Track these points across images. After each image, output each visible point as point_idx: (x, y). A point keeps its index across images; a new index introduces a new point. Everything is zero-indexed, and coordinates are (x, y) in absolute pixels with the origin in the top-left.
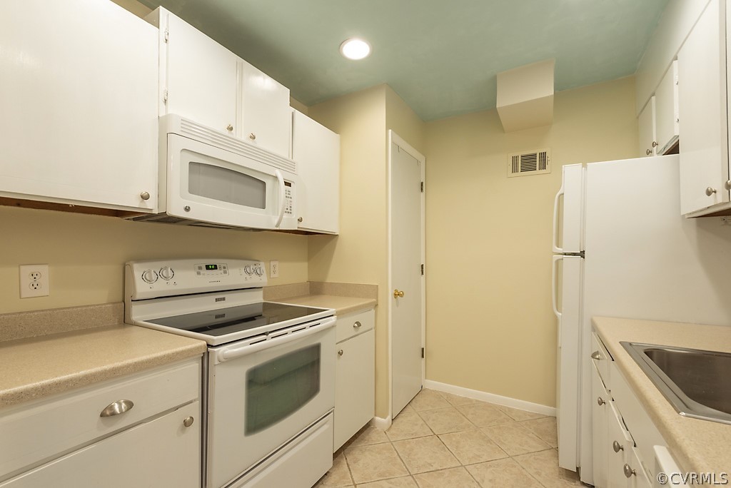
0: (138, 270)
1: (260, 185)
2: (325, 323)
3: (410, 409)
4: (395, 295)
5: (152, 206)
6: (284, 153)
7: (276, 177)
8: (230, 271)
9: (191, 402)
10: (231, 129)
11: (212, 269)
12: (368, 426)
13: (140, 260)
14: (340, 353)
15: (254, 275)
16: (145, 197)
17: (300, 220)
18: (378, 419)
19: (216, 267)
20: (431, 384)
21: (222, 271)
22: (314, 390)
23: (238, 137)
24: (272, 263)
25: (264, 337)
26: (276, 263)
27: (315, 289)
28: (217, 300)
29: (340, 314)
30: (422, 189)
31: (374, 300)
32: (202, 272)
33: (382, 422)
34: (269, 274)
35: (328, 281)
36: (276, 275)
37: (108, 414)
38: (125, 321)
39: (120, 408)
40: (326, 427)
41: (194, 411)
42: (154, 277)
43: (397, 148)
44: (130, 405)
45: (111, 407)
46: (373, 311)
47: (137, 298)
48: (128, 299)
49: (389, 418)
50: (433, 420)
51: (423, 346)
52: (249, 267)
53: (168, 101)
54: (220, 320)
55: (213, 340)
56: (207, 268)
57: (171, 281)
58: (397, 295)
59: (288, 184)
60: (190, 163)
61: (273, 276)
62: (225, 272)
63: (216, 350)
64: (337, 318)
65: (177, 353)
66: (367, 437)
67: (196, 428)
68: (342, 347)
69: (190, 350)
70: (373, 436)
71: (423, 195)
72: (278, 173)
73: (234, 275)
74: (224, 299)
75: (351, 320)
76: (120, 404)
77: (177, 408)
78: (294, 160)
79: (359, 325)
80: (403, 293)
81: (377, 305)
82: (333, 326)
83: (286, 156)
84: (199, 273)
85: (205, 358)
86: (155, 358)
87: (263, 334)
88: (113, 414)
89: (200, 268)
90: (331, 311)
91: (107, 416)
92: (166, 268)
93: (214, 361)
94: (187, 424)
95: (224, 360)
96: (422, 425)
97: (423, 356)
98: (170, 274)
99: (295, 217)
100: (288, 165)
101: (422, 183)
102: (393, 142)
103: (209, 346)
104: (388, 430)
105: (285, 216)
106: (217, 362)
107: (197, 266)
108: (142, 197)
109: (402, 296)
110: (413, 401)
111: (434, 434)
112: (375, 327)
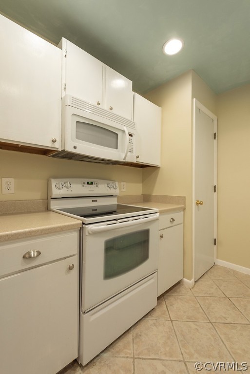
0: (54, 183)
1: (115, 136)
2: (152, 217)
3: (206, 276)
4: (197, 203)
5: (58, 146)
6: (129, 117)
7: (124, 131)
8: (100, 186)
9: (73, 255)
10: (99, 104)
11: (90, 184)
12: (179, 283)
13: (55, 177)
14: (162, 237)
15: (112, 189)
16: (54, 141)
17: (137, 157)
18: (185, 280)
19: (92, 184)
20: (220, 262)
21: (95, 186)
22: (145, 257)
23: (103, 108)
24: (122, 183)
25: (115, 222)
26: (125, 183)
27: (147, 198)
28: (93, 201)
29: (161, 212)
30: (215, 138)
31: (183, 206)
32: (85, 185)
33: (189, 282)
34: (120, 189)
35: (154, 194)
36: (125, 190)
37: (27, 257)
38: (48, 209)
39: (34, 254)
40: (152, 281)
41: (75, 261)
42: (61, 186)
43: (199, 111)
44: (39, 253)
45: (29, 253)
46: (182, 213)
47: (53, 197)
48: (49, 198)
49: (193, 280)
50: (224, 287)
51: (215, 237)
52: (110, 184)
53: (66, 89)
54: (94, 212)
55: (86, 220)
56: (88, 183)
57: (70, 189)
58: (198, 203)
59: (131, 135)
60: (77, 122)
61: (122, 190)
62: (97, 186)
63: (87, 226)
64: (160, 215)
65: (65, 226)
66: (178, 290)
67: (76, 271)
68: (162, 232)
69: (73, 225)
70: (182, 290)
71: (215, 141)
72: (125, 128)
73: (101, 188)
74: (96, 201)
75: (169, 217)
76: (34, 252)
77: (65, 258)
78: (135, 121)
79: (173, 220)
80: (203, 202)
81: (184, 209)
82: (157, 219)
83: (130, 119)
84: (83, 186)
85: (81, 230)
86: (53, 228)
87: (115, 220)
88: (30, 257)
89: (84, 183)
90: (156, 210)
91: (27, 258)
92: (67, 182)
93: (86, 233)
94: (70, 268)
95: (91, 233)
96: (216, 288)
97: (215, 244)
98: (69, 185)
99: (135, 154)
100: (131, 124)
101: (215, 134)
102: (196, 107)
103: (83, 224)
104: (193, 288)
105: (129, 154)
106: (87, 234)
107: (82, 182)
108: (53, 141)
109: (201, 204)
110: (209, 272)
111: (226, 297)
112: (184, 223)
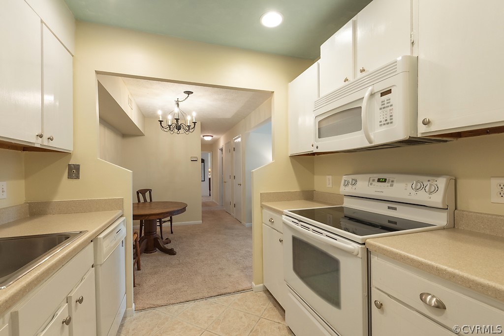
8: (395, 184)
10: (346, 80)
11: (382, 182)
19: (385, 181)
28: (389, 208)
32: (374, 183)
56: (379, 180)
57: (354, 187)
62: (391, 185)
74: (395, 209)
84: (371, 184)
89: (374, 180)
99: (397, 125)
107: (371, 179)
